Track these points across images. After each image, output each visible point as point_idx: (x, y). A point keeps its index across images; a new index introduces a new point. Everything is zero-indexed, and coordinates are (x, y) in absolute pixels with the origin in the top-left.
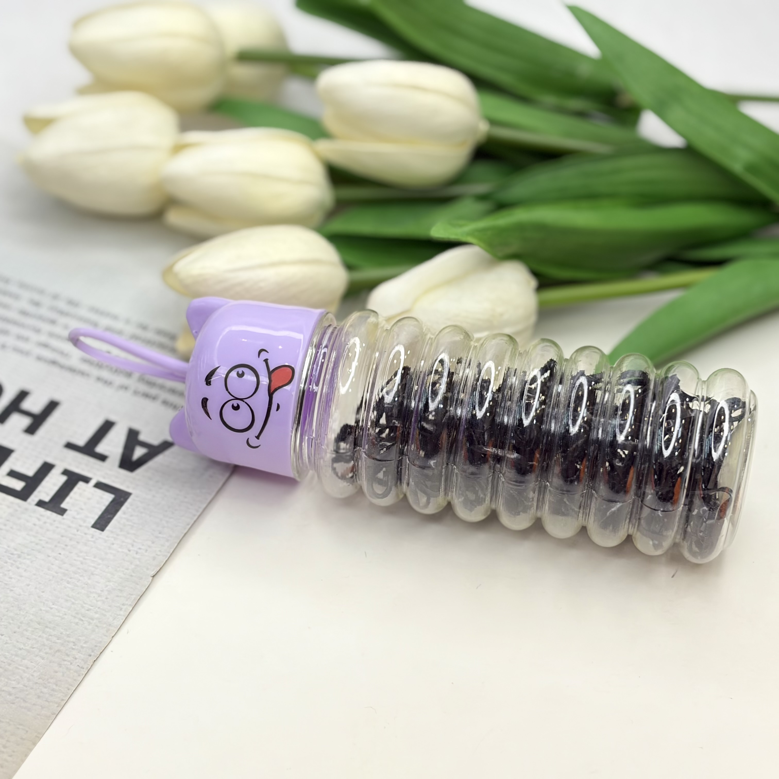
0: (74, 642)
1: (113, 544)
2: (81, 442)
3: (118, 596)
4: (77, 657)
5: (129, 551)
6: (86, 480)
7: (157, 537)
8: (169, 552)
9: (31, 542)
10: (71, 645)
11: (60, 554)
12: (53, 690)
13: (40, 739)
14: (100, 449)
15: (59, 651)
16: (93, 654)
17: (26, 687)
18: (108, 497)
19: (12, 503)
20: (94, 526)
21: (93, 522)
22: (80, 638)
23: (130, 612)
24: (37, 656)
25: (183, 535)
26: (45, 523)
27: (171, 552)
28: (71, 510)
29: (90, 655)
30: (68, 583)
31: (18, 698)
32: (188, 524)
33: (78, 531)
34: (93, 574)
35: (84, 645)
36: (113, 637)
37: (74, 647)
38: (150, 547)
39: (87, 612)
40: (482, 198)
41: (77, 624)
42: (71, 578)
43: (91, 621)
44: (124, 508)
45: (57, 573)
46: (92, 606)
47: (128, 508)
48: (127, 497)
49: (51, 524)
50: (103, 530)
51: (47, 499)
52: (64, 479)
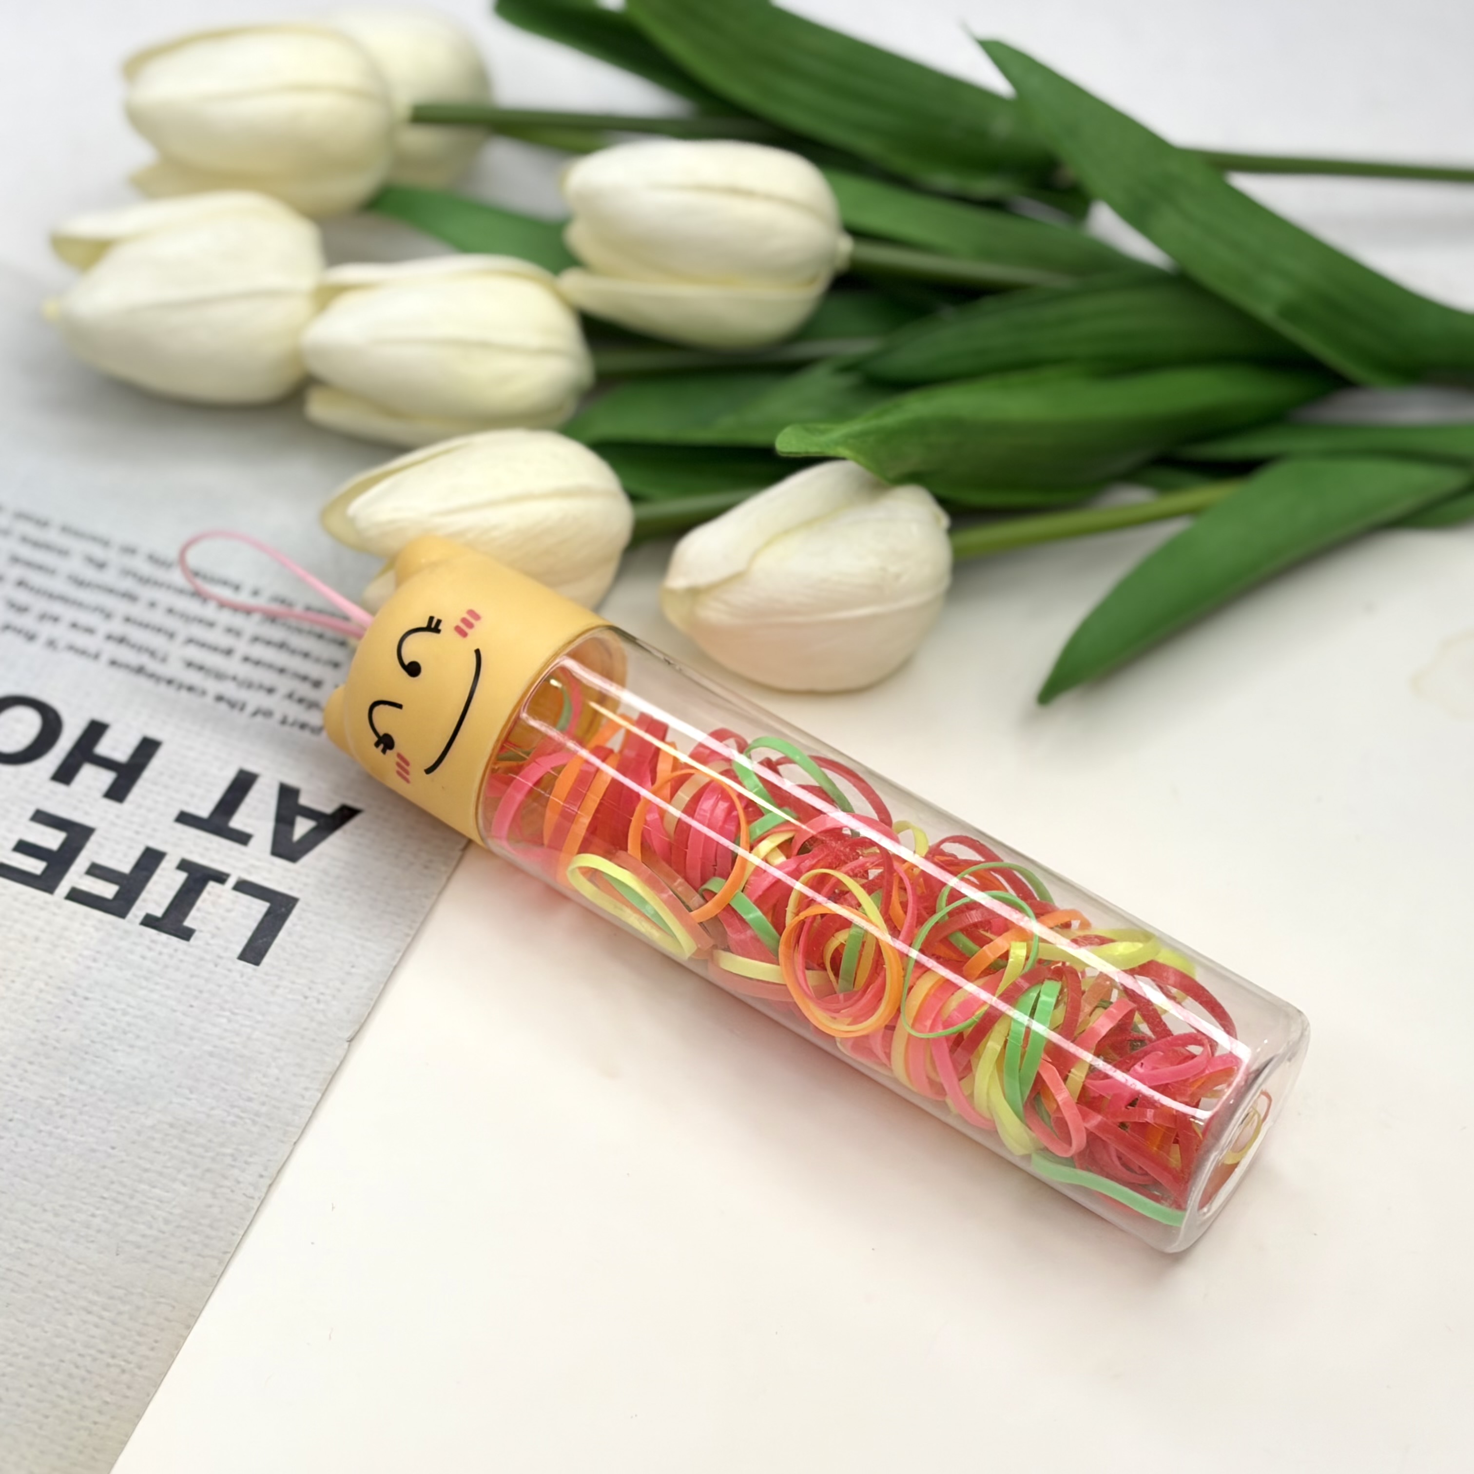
0: (232, 1156)
1: (277, 987)
2: (204, 811)
3: (295, 1075)
4: (240, 1179)
5: (306, 997)
6: (220, 878)
7: (349, 974)
8: (372, 999)
10: (228, 1160)
11: (191, 1006)
12: (209, 1237)
13: (196, 1318)
14: (237, 822)
15: (209, 1170)
16: (265, 1174)
17: (164, 1233)
18: (260, 907)
19: (101, 921)
20: (243, 957)
21: (239, 949)
22: (241, 1147)
23: (318, 1102)
24: (174, 1180)
25: (391, 969)
26: (160, 953)
27: (375, 998)
28: (201, 931)
29: (261, 1176)
31: (150, 1252)
32: (398, 951)
33: (216, 965)
34: (250, 1039)
35: (251, 1160)
36: (295, 1143)
37: (233, 1163)
38: (339, 990)
39: (248, 1103)
41: (234, 1124)
43: (256, 1119)
44: (288, 924)
45: (190, 1038)
46: (255, 1093)
47: (295, 925)
48: (291, 905)
49: (171, 956)
50: (257, 963)
51: (159, 912)
52: (182, 876)
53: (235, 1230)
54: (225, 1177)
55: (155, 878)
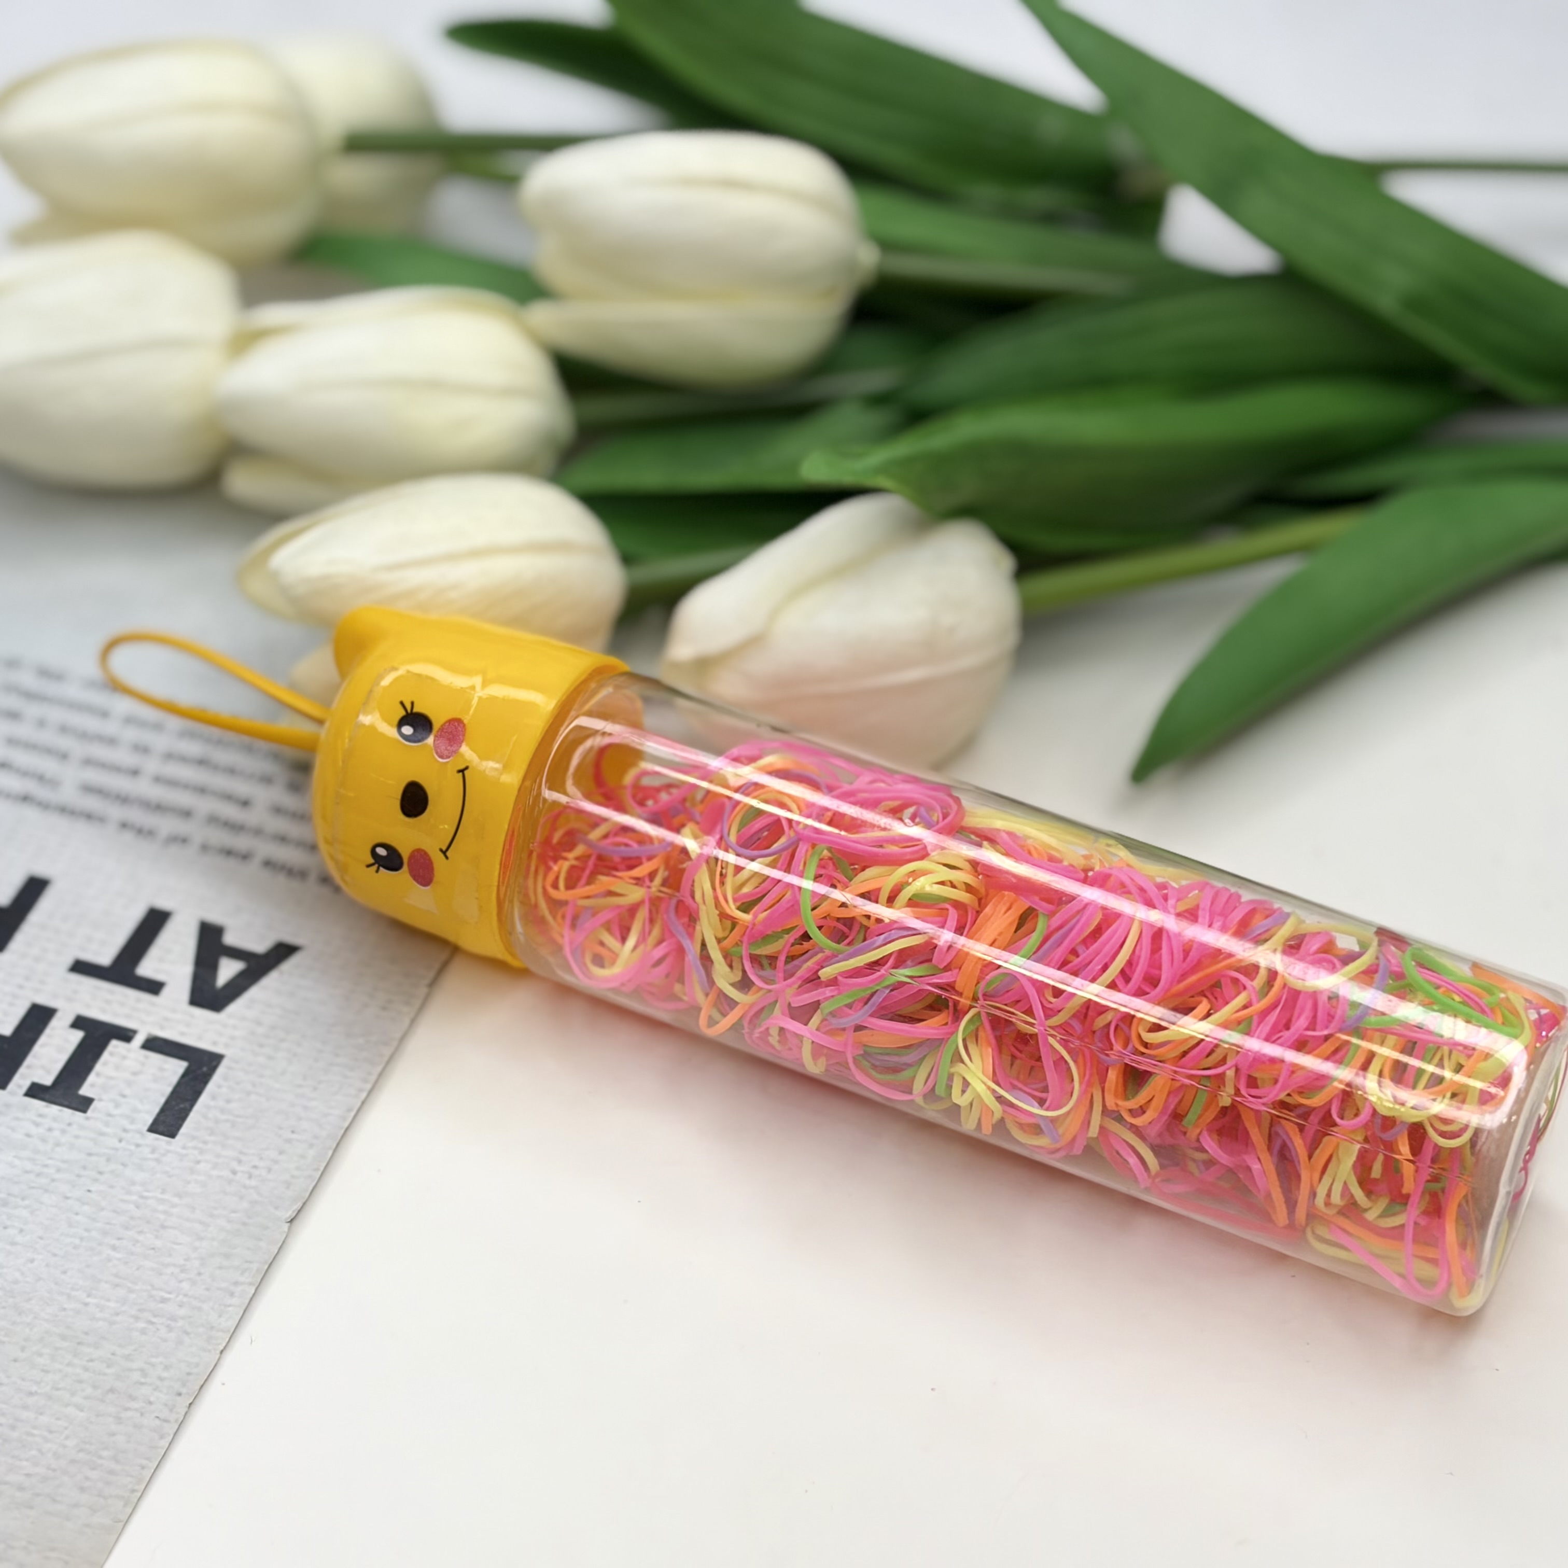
0: (142, 1370)
1: (198, 1162)
2: (105, 957)
3: (220, 1268)
4: (152, 1399)
5: (234, 1172)
6: (126, 1035)
7: (289, 1141)
8: (316, 1170)
9: (27, 1172)
10: (136, 1376)
11: (89, 1191)
12: (112, 1472)
14: (146, 968)
15: (112, 1390)
16: (184, 1391)
17: (54, 1470)
18: (176, 1068)
20: (153, 1129)
21: (150, 1120)
22: (153, 1360)
23: (251, 1299)
24: (67, 1405)
25: (342, 1131)
26: (50, 1130)
27: (322, 1169)
28: (100, 1100)
29: (180, 1394)
30: (114, 1248)
31: (38, 1495)
32: (349, 1110)
33: (120, 1141)
34: (163, 1227)
35: (165, 1374)
36: (222, 1352)
37: (143, 1380)
38: (276, 1162)
39: (161, 1305)
40: (878, 400)
41: (143, 1332)
42: (119, 1239)
43: (173, 1324)
44: (211, 1087)
45: (87, 1230)
46: (170, 1293)
47: (219, 1087)
48: (214, 1063)
49: (63, 1132)
50: (172, 1135)
51: (48, 1081)
52: (78, 1035)
53: (144, 1462)
54: (132, 1398)
55: (43, 1039)
